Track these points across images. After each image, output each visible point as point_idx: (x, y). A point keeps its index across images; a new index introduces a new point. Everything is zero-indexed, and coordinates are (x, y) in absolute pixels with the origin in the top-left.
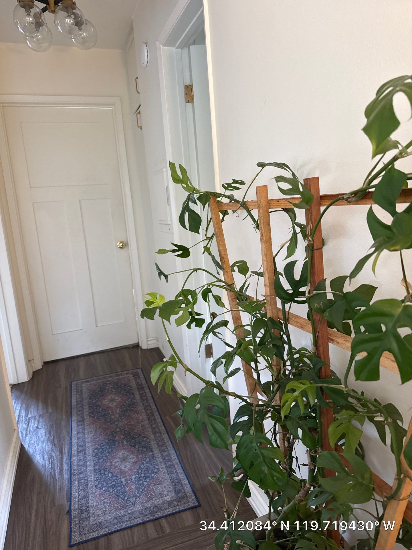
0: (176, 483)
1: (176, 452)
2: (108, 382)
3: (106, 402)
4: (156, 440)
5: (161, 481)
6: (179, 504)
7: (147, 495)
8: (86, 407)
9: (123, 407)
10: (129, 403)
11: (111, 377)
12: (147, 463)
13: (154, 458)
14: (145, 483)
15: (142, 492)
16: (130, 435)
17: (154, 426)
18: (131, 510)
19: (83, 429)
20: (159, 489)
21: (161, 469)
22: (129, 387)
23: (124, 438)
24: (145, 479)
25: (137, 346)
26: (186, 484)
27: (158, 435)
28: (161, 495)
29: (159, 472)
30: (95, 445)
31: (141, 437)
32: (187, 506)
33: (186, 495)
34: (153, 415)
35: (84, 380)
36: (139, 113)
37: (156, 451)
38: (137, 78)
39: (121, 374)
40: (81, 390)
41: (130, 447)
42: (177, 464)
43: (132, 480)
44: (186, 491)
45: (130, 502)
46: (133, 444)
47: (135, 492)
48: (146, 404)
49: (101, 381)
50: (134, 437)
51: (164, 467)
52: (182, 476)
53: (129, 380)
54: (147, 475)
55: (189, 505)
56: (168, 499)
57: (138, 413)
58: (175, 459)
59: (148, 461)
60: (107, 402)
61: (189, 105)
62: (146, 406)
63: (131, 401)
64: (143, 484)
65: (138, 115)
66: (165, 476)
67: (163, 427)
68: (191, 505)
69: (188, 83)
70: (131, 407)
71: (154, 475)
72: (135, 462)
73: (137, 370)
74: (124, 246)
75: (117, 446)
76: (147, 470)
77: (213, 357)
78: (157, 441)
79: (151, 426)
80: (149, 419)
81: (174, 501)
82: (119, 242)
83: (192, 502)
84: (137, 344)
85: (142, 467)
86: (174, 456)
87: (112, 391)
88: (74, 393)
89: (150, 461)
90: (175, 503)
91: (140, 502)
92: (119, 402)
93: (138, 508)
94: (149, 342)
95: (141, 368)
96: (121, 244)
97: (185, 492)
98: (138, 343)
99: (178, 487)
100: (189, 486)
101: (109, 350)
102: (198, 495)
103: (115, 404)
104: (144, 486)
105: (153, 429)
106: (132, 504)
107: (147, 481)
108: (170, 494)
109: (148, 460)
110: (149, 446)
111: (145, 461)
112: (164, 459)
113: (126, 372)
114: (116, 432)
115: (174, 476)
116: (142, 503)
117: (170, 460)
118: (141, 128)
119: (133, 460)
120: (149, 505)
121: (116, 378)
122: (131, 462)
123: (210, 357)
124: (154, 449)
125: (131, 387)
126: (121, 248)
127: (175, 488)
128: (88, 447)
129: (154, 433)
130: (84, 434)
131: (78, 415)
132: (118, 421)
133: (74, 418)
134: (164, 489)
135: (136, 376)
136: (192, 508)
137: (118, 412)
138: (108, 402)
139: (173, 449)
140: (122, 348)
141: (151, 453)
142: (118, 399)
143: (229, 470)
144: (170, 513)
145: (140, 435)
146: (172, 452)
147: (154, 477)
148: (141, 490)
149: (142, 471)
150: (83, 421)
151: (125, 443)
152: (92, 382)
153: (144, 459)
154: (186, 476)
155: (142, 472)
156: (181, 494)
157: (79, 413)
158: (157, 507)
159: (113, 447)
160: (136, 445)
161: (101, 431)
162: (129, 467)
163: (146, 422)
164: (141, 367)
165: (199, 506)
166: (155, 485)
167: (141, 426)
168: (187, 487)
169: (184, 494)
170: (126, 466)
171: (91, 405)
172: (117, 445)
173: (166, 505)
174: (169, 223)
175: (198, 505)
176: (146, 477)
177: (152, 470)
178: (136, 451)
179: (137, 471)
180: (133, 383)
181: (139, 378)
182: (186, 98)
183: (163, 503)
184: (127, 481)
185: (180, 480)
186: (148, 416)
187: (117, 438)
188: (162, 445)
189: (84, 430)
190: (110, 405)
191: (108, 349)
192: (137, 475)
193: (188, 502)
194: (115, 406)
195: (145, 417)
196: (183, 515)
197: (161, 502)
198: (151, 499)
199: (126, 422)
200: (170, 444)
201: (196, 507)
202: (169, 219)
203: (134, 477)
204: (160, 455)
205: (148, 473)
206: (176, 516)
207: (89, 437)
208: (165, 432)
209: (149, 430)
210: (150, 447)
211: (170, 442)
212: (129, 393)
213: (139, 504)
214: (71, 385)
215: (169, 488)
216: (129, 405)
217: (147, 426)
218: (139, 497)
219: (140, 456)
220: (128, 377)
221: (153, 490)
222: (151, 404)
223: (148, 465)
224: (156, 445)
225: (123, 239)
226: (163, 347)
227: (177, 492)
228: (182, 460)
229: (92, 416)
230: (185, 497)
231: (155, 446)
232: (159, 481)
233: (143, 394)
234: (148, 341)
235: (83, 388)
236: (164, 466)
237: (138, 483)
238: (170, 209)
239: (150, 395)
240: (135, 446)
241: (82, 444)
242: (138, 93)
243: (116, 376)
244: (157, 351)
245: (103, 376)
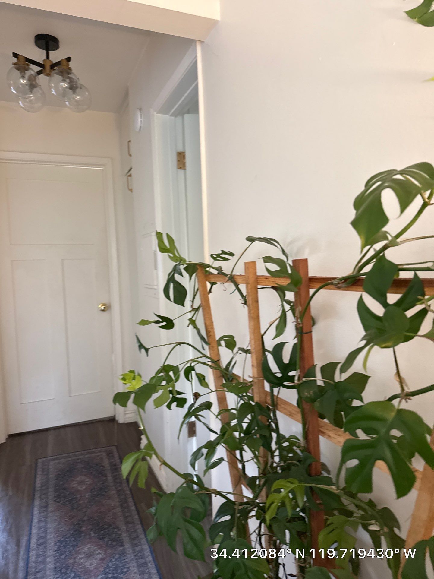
1: (149, 547)
2: (79, 461)
3: (74, 484)
4: (128, 532)
8: (51, 490)
9: (93, 490)
10: (101, 486)
11: (82, 455)
12: (116, 560)
13: (125, 555)
16: (99, 525)
17: (127, 514)
19: (46, 517)
21: (131, 568)
22: (101, 468)
23: (92, 529)
25: (112, 420)
27: (131, 525)
29: (130, 571)
30: (58, 536)
31: (111, 527)
34: (126, 502)
35: (51, 458)
36: (130, 176)
37: (127, 545)
38: (129, 141)
39: (94, 452)
40: (48, 469)
41: (98, 539)
42: (150, 562)
46: (101, 537)
48: (119, 488)
49: (70, 459)
50: (103, 528)
53: (102, 459)
57: (109, 499)
58: (148, 556)
59: (118, 558)
60: (76, 484)
61: (181, 172)
62: (120, 491)
63: (103, 483)
65: (129, 178)
66: (136, 577)
67: (136, 517)
69: (180, 149)
70: (102, 491)
71: (124, 575)
72: (103, 559)
73: (112, 447)
74: (106, 308)
75: (83, 539)
76: (115, 570)
77: (196, 436)
79: (124, 515)
80: (121, 506)
82: (101, 305)
84: (112, 418)
85: (110, 566)
86: (147, 553)
87: (82, 472)
88: (39, 472)
89: (120, 557)
92: (90, 484)
94: (127, 416)
95: (116, 446)
96: (103, 307)
98: (114, 416)
101: (82, 423)
103: (84, 487)
105: (126, 518)
109: (117, 556)
112: (135, 556)
113: (99, 449)
114: (83, 521)
115: (145, 577)
117: (143, 557)
118: (131, 190)
119: (100, 557)
121: (88, 456)
122: (98, 559)
123: (193, 436)
124: (125, 543)
125: (104, 467)
126: (103, 310)
128: (49, 539)
129: (127, 523)
130: (46, 523)
131: (41, 499)
132: (86, 507)
133: (37, 503)
135: (110, 454)
137: (87, 496)
138: (76, 485)
139: (147, 544)
140: (97, 422)
141: (121, 548)
142: (88, 481)
145: (110, 525)
146: (146, 547)
149: (109, 570)
150: (46, 507)
151: (93, 535)
152: (61, 460)
153: (113, 556)
155: (110, 572)
157: (43, 497)
159: (79, 539)
161: (66, 520)
162: (95, 565)
163: (118, 509)
164: (116, 444)
167: (111, 514)
170: (92, 564)
171: (57, 488)
172: (82, 537)
174: (156, 287)
177: (121, 570)
178: (104, 545)
179: (104, 571)
180: (106, 463)
181: (113, 456)
182: (178, 165)
186: (121, 503)
187: (84, 529)
188: (134, 539)
189: (47, 518)
190: (79, 488)
191: (81, 422)
192: (104, 575)
194: (85, 489)
195: (118, 504)
199: (95, 509)
200: (144, 537)
202: (155, 284)
204: (131, 551)
205: (117, 573)
207: (51, 526)
208: (139, 522)
209: (121, 520)
210: (120, 540)
211: (143, 535)
212: (101, 474)
214: (36, 464)
216: (100, 489)
217: (120, 514)
219: (109, 552)
220: (101, 455)
223: (117, 563)
224: (128, 538)
225: (106, 301)
228: (156, 557)
229: (58, 500)
231: (126, 539)
233: (116, 476)
234: (125, 414)
235: (51, 467)
236: (135, 564)
238: (157, 274)
240: (103, 539)
241: (42, 535)
242: (130, 155)
243: (89, 453)
244: (135, 425)
245: (73, 454)
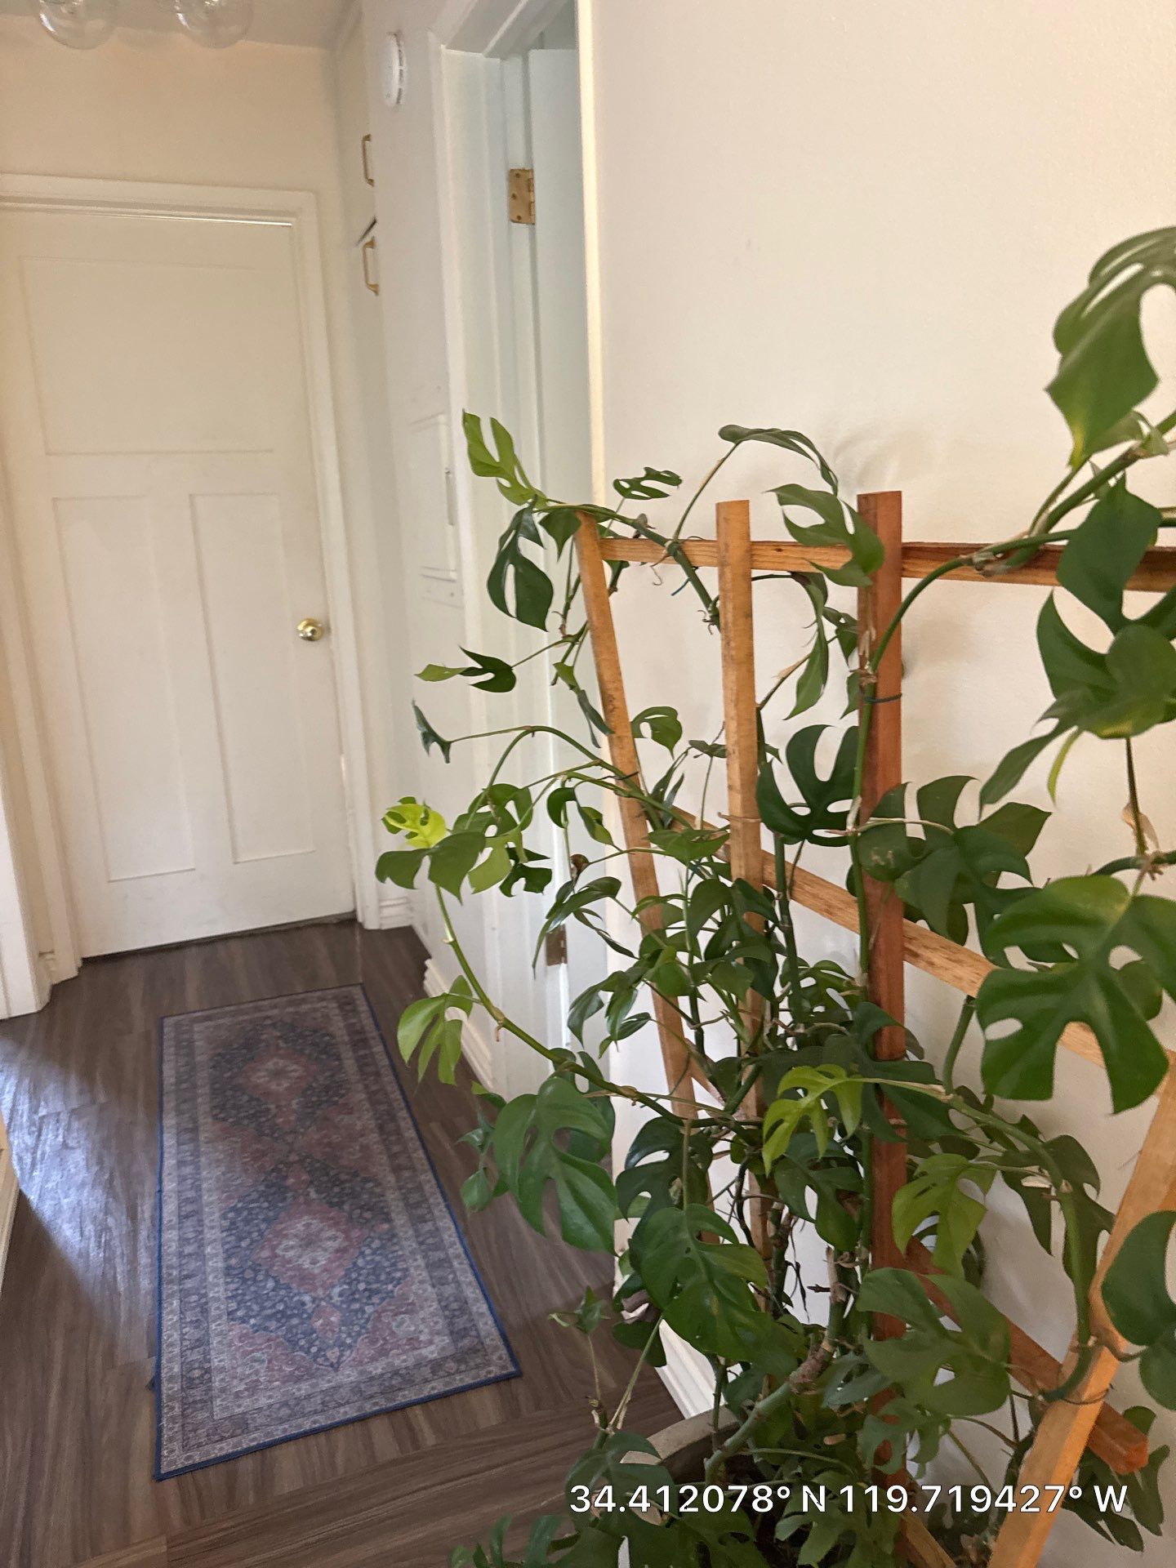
0: (455, 1312)
1: (455, 1223)
2: (269, 1022)
3: (260, 1078)
4: (400, 1188)
5: (413, 1304)
6: (463, 1367)
7: (373, 1342)
8: (204, 1089)
9: (309, 1092)
10: (328, 1082)
11: (275, 1007)
12: (374, 1253)
13: (395, 1240)
14: (369, 1309)
15: (359, 1334)
16: (327, 1174)
17: (396, 1149)
18: (329, 1381)
19: (196, 1153)
20: (406, 1326)
21: (412, 1270)
22: (327, 1038)
23: (311, 1182)
24: (369, 1297)
25: (349, 921)
26: (482, 1315)
27: (406, 1174)
28: (413, 1342)
29: (408, 1279)
30: (229, 1198)
31: (359, 1179)
32: (483, 1375)
33: (482, 1343)
34: (393, 1118)
35: (198, 1014)
36: (372, 244)
37: (400, 1220)
38: (368, 138)
39: (304, 1001)
40: (191, 1042)
41: (327, 1206)
42: (458, 1256)
43: (331, 1298)
44: (483, 1334)
45: (327, 1359)
46: (336, 1200)
47: (340, 1331)
48: (374, 1088)
49: (246, 1017)
50: (338, 1179)
51: (423, 1265)
52: (472, 1292)
53: (326, 1017)
54: (374, 1286)
55: (489, 1372)
56: (432, 1352)
57: (351, 1112)
58: (452, 1244)
59: (378, 1249)
60: (264, 1077)
61: (522, 229)
62: (375, 1093)
63: (332, 1076)
64: (364, 1312)
65: (369, 250)
66: (425, 1291)
67: (421, 1154)
68: (495, 1371)
69: (520, 163)
70: (331, 1093)
71: (395, 1286)
72: (341, 1251)
73: (350, 988)
74: (318, 633)
75: (290, 1204)
76: (374, 1274)
77: (566, 962)
78: (404, 1191)
79: (388, 1149)
80: (381, 1128)
81: (449, 1360)
82: (304, 623)
83: (498, 1363)
84: (349, 916)
85: (361, 1265)
86: (450, 1236)
87: (278, 1048)
88: (169, 1051)
89: (383, 1247)
90: (451, 1365)
91: (354, 1360)
92: (298, 1078)
93: (349, 1376)
94: (386, 912)
95: (361, 984)
96: (310, 628)
97: (478, 1336)
98: (354, 912)
99: (461, 1322)
100: (490, 1321)
101: (270, 930)
102: (514, 1344)
103: (286, 1085)
104: (366, 1316)
105: (393, 1156)
106: (332, 1365)
107: (373, 1304)
108: (437, 1339)
109: (376, 1244)
110: (382, 1204)
111: (369, 1246)
112: (421, 1243)
113: (318, 994)
114: (288, 1165)
115: (449, 1290)
116: (361, 1363)
117: (440, 1246)
118: (375, 289)
119: (336, 1244)
120: (377, 1368)
121: (291, 1009)
122: (331, 1250)
123: (559, 962)
124: (393, 1215)
125: (333, 1037)
126: (310, 639)
127: (451, 1324)
128: (208, 1204)
129: (397, 1169)
130: (198, 1168)
131: (179, 1113)
132: (294, 1132)
133: (169, 1121)
134: (422, 1327)
135: (346, 1006)
136: (497, 1381)
137: (294, 1106)
138: (267, 1079)
139: (448, 1215)
140: (306, 927)
141: (386, 1226)
142: (295, 1070)
143: (603, 1277)
144: (436, 1391)
145: (356, 1174)
146: (446, 1223)
147: (392, 1291)
148: (357, 1328)
149: (360, 1275)
150: (195, 1130)
151: (313, 1195)
152: (221, 1021)
153: (367, 1242)
154: (483, 1291)
155: (361, 1278)
156: (466, 1342)
157: (184, 1107)
158: (401, 1375)
159: (281, 1205)
160: (343, 1203)
161: (245, 1160)
162: (324, 1262)
163: (374, 1137)
164: (361, 981)
165: (518, 1375)
166: (396, 1315)
167: (358, 1147)
168: (486, 1324)
169: (476, 1341)
170: (316, 1261)
171: (217, 1086)
172: (289, 1201)
173: (426, 1372)
174: (453, 575)
175: (512, 1373)
176: (371, 1293)
177: (388, 1273)
178: (343, 1220)
179: (346, 1275)
180: (338, 1026)
181: (355, 1011)
182: (512, 209)
183: (418, 1365)
184: (317, 1302)
185: (466, 1303)
186: (380, 1121)
187: (291, 1181)
188: (418, 1205)
189: (198, 1156)
190: (273, 1087)
191: (267, 927)
192: (346, 1287)
193: (489, 1363)
194: (288, 1089)
195: (372, 1124)
196: (473, 1397)
197: (411, 1362)
198: (383, 1352)
199: (316, 1136)
200: (440, 1200)
201: (507, 1378)
202: (452, 565)
203: (337, 1290)
204: (411, 1232)
205: (378, 1281)
206: (455, 1400)
207: (210, 1176)
208: (427, 1166)
209: (383, 1161)
210: (382, 1208)
211: (439, 1195)
212: (326, 1053)
213: (351, 1366)
214: (161, 1027)
215: (436, 1323)
216: (327, 1089)
217: (378, 1148)
218: (350, 1347)
219: (355, 1233)
220: (324, 1007)
221: (390, 1329)
222: (389, 1088)
223: (378, 1258)
224: (401, 1204)
225: (315, 613)
226: (425, 926)
227: (457, 1335)
228: (473, 1246)
229: (222, 1115)
230: (478, 1349)
231: (397, 1206)
232: (409, 1304)
233: (365, 1056)
234: (381, 907)
235: (196, 1036)
236: (421, 1262)
237: (349, 1307)
238: (457, 537)
239: (386, 1062)
240: (340, 1204)
241: (191, 1194)
242: (371, 182)
243: (290, 1004)
244: (407, 936)
245: (251, 1005)
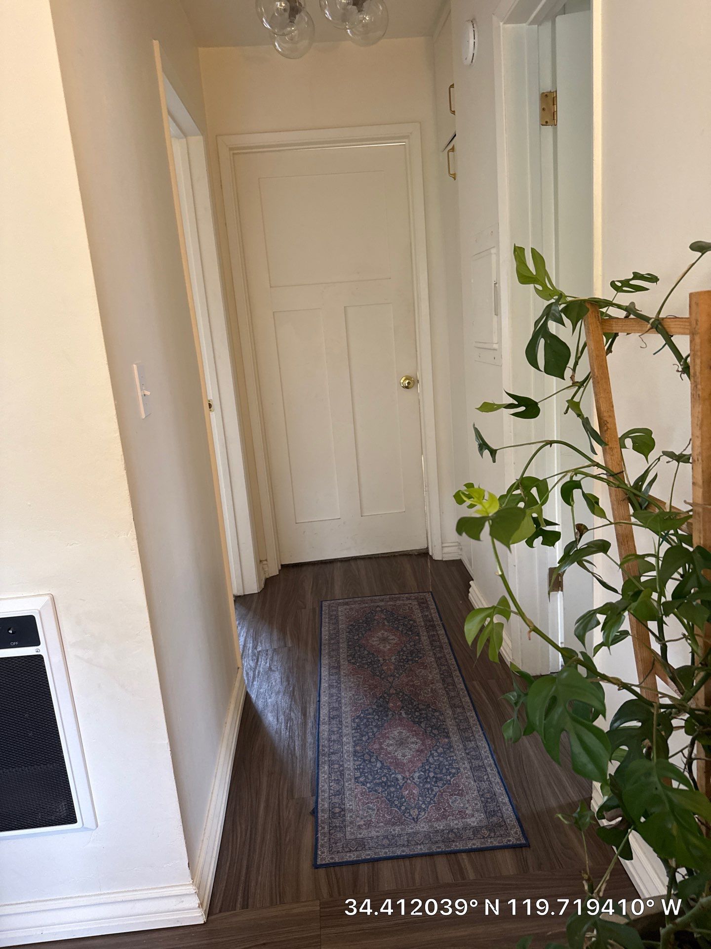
0: (488, 800)
1: (489, 745)
2: (378, 609)
3: (374, 641)
4: (455, 718)
5: (462, 790)
6: (492, 835)
7: (438, 809)
8: (343, 645)
9: (401, 653)
10: (412, 649)
11: (382, 601)
12: (439, 756)
13: (452, 750)
14: (436, 789)
15: (429, 803)
16: (412, 703)
17: (452, 694)
18: (412, 828)
19: (339, 681)
20: (458, 803)
21: (462, 770)
22: (411, 622)
23: (403, 707)
24: (436, 782)
25: (424, 554)
26: (504, 804)
27: (458, 710)
28: (462, 814)
29: (459, 774)
30: (356, 710)
31: (430, 709)
32: (505, 842)
33: (505, 822)
34: (451, 675)
35: (341, 601)
36: (453, 149)
37: (455, 738)
38: (452, 86)
39: (399, 599)
40: (337, 617)
41: (412, 723)
42: (490, 765)
43: (414, 779)
44: (505, 816)
45: (410, 815)
46: (417, 720)
47: (419, 800)
48: (439, 655)
49: (366, 605)
50: (418, 708)
51: (468, 767)
52: (499, 789)
53: (411, 609)
54: (439, 776)
55: (509, 841)
56: (474, 822)
57: (425, 668)
58: (487, 757)
59: (442, 753)
60: (376, 641)
61: (549, 129)
62: (440, 658)
63: (415, 645)
64: (432, 790)
65: (451, 153)
66: (470, 783)
67: (468, 699)
68: (513, 840)
69: (547, 87)
70: (414, 655)
71: (451, 778)
72: (420, 751)
73: (425, 594)
74: (411, 384)
75: (391, 719)
76: (439, 768)
77: (562, 590)
78: (457, 720)
79: (448, 694)
80: (444, 680)
81: (484, 828)
82: (404, 379)
83: (514, 836)
84: (424, 551)
85: (431, 762)
86: (485, 752)
87: (384, 624)
88: (325, 620)
89: (445, 753)
90: (486, 833)
91: (427, 818)
92: (395, 644)
93: (423, 827)
94: (446, 550)
95: (431, 592)
96: (407, 381)
97: (502, 817)
98: (428, 548)
99: (492, 806)
100: (510, 809)
101: (379, 556)
102: (525, 826)
103: (388, 647)
104: (434, 793)
105: (451, 698)
106: (413, 819)
107: (438, 786)
108: (476, 814)
109: (440, 750)
110: (444, 727)
111: (436, 751)
112: (468, 754)
113: (406, 595)
114: (390, 695)
115: (484, 785)
116: (430, 821)
117: (478, 757)
118: (454, 176)
119: (417, 747)
120: (440, 826)
121: (391, 603)
122: (413, 750)
123: (558, 590)
124: (451, 734)
125: (415, 622)
126: (407, 387)
127: (485, 806)
128: (345, 712)
129: (453, 706)
130: (340, 690)
131: (330, 657)
132: (393, 676)
133: (325, 661)
134: (467, 805)
135: (423, 604)
136: (513, 847)
137: (393, 660)
138: (378, 643)
139: (484, 739)
140: (400, 555)
141: (446, 740)
142: (394, 639)
143: (584, 793)
144: (476, 846)
145: (428, 706)
146: (483, 744)
147: (450, 781)
148: (428, 800)
149: (430, 767)
150: (338, 668)
151: (404, 715)
152: (353, 606)
153: (435, 749)
154: (506, 789)
155: (431, 770)
156: (495, 819)
157: (332, 653)
158: (454, 833)
159: (385, 718)
160: (421, 722)
161: (366, 689)
162: (409, 757)
163: (439, 685)
164: (431, 590)
165: (527, 846)
166: (452, 795)
167: (430, 690)
168: (507, 810)
169: (501, 819)
170: (405, 754)
171: (350, 643)
172: (390, 716)
173: (470, 833)
174: (495, 346)
175: (524, 844)
176: (437, 780)
177: (448, 769)
178: (421, 733)
179: (422, 766)
180: (418, 615)
181: (427, 607)
182: (542, 118)
183: (465, 829)
184: (405, 780)
185: (495, 794)
186: (442, 676)
187: (391, 705)
188: (465, 730)
189: (340, 683)
190: (381, 647)
191: (378, 554)
192: (423, 773)
193: (509, 835)
194: (389, 650)
195: (438, 677)
196: (499, 854)
197: (460, 825)
198: (444, 817)
199: (406, 680)
200: (480, 729)
201: (521, 846)
202: (495, 340)
203: (417, 774)
204: (461, 746)
205: (441, 773)
206: (487, 853)
207: (346, 696)
208: (471, 708)
209: (444, 701)
210: (444, 729)
211: (479, 727)
212: (411, 631)
213: (425, 822)
214: (321, 607)
215: (477, 804)
216: (412, 652)
217: (441, 692)
218: (424, 810)
219: (428, 742)
220: (411, 604)
221: (448, 803)
222: (448, 656)
223: (441, 759)
224: (455, 728)
225: (409, 373)
226: (470, 560)
227: (490, 814)
228: (499, 761)
229: (353, 661)
230: (502, 825)
231: (453, 729)
232: (460, 790)
233: (433, 636)
234: (443, 547)
235: (340, 613)
236: (467, 765)
237: (423, 785)
238: (499, 322)
239: (446, 640)
240: (419, 723)
241: (336, 705)
242: (453, 113)
243: (391, 599)
244: (458, 564)
245: (369, 598)
